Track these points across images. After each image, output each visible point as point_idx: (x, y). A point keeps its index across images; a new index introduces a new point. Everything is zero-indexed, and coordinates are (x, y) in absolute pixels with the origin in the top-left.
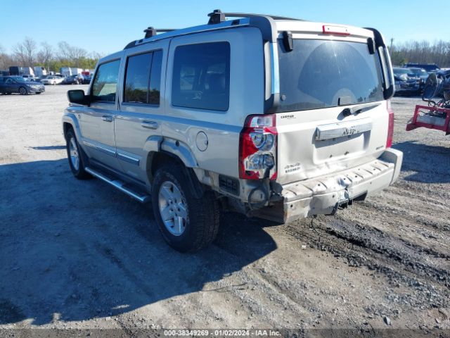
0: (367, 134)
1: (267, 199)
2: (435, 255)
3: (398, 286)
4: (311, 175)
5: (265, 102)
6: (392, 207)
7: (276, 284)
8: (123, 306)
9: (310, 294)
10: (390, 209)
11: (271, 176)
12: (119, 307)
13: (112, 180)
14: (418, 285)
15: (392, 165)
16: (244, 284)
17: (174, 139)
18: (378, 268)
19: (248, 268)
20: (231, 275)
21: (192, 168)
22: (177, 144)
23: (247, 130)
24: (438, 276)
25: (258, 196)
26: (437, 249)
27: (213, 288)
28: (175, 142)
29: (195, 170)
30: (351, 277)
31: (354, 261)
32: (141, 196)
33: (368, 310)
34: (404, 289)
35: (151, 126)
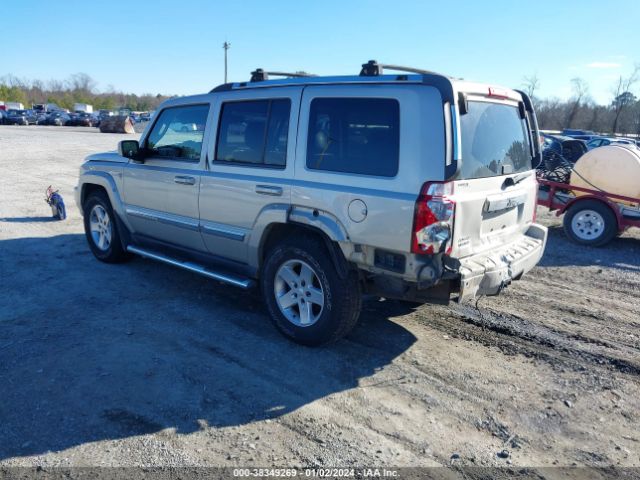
0: (521, 207)
1: (437, 276)
2: (585, 340)
3: (563, 371)
4: (477, 250)
5: (447, 168)
6: (521, 292)
7: (438, 377)
8: (278, 408)
9: (480, 385)
10: (519, 295)
11: (446, 249)
12: (274, 409)
13: (183, 262)
14: (582, 369)
15: (540, 241)
16: (403, 378)
17: (311, 208)
18: (536, 355)
19: (398, 360)
20: (382, 369)
21: (336, 243)
22: (316, 213)
23: (423, 198)
24: (598, 361)
25: (427, 273)
26: (584, 334)
27: (370, 383)
28: (312, 211)
29: (341, 245)
30: (511, 364)
31: (509, 351)
32: (242, 280)
33: (545, 396)
34: (569, 375)
35: (274, 191)
